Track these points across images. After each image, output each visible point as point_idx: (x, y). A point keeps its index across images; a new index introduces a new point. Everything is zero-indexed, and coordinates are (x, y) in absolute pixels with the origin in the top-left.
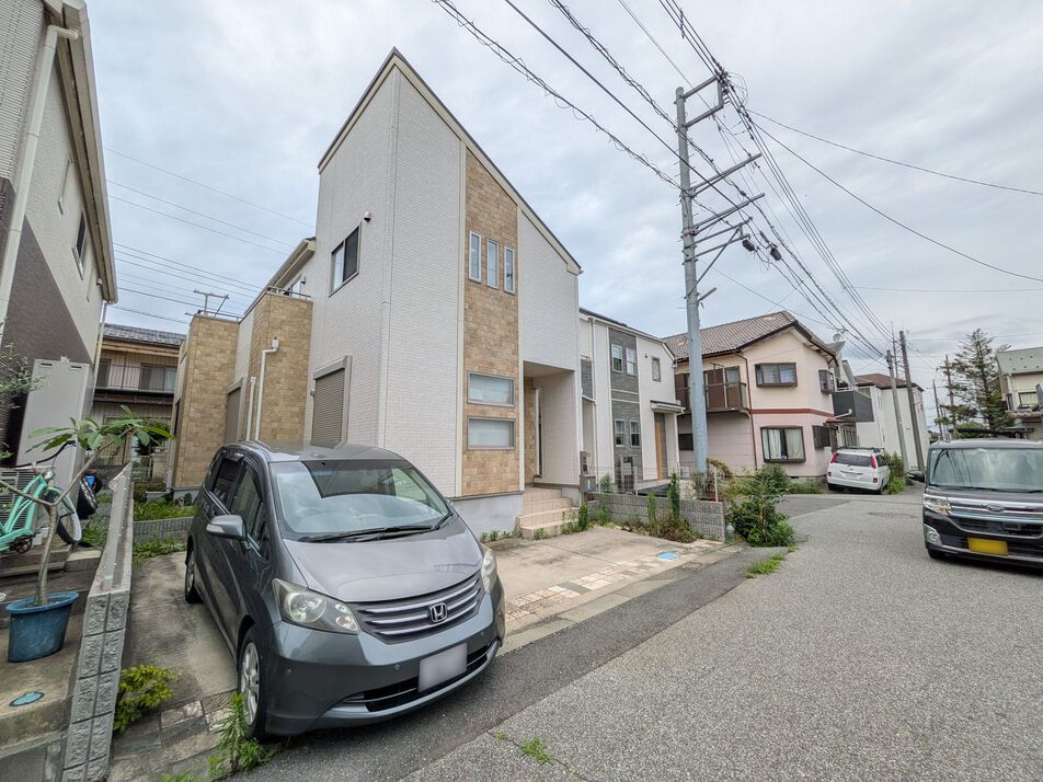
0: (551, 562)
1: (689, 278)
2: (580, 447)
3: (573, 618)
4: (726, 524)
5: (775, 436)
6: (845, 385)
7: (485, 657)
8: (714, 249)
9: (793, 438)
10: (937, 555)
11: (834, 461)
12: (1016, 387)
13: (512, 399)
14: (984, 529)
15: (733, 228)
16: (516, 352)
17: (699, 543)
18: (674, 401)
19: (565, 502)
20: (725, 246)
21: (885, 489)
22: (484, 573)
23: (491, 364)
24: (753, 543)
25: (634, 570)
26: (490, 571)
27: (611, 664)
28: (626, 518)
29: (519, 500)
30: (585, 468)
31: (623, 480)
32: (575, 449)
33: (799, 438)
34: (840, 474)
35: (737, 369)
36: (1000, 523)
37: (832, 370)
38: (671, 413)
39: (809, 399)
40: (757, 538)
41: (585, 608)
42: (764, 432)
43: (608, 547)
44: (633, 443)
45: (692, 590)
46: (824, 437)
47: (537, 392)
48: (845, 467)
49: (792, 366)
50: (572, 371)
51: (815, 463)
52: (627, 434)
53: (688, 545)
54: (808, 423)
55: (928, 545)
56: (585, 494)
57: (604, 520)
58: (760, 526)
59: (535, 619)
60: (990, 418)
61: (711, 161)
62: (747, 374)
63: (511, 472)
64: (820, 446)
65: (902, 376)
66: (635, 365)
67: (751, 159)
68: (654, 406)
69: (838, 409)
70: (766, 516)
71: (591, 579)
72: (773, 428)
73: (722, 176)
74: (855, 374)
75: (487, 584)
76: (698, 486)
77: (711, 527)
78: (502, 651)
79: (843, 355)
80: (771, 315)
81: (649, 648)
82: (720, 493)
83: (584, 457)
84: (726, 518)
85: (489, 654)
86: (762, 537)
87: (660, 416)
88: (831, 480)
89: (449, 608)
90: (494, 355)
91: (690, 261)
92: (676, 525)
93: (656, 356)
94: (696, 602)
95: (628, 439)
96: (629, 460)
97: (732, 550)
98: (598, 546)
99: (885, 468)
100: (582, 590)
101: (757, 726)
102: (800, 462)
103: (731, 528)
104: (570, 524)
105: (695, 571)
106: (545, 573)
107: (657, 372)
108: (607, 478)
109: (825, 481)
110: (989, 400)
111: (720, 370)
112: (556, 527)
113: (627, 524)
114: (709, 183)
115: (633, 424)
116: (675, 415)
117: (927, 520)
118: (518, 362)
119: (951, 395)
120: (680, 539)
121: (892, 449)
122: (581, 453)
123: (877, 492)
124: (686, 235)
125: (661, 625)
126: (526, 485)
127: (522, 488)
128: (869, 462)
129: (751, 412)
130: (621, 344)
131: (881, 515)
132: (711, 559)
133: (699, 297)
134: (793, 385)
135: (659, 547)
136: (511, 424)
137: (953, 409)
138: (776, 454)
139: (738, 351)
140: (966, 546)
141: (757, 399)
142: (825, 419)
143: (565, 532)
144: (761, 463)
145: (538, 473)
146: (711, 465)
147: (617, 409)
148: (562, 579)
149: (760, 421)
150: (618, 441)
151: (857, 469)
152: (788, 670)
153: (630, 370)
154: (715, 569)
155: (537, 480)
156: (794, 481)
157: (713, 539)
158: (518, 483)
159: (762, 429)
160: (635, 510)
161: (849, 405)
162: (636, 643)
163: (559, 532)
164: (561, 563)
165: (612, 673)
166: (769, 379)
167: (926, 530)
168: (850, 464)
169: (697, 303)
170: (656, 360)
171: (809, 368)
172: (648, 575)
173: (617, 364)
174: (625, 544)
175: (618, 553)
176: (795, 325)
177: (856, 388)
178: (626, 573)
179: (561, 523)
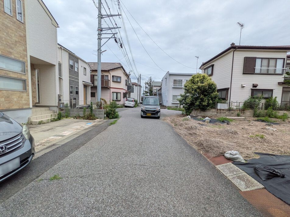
0: (48, 130)
1: (99, 44)
2: (58, 93)
3: (61, 144)
4: (104, 115)
5: (115, 94)
6: (130, 84)
7: (28, 161)
8: (107, 38)
9: (119, 95)
10: (142, 117)
11: (126, 101)
12: (154, 88)
13: (24, 71)
14: (149, 112)
15: (113, 34)
16: (25, 50)
17: (97, 120)
18: (90, 82)
19: (51, 111)
20: (110, 38)
21: (134, 107)
22: (24, 133)
23: (11, 53)
24: (110, 118)
25: (80, 128)
26: (26, 132)
27: (77, 151)
28: (75, 115)
29: (30, 111)
30: (60, 100)
31: (72, 104)
32: (55, 93)
33: (120, 95)
34: (127, 103)
35: (108, 76)
36: (151, 110)
37: (128, 80)
38: (89, 86)
39: (123, 86)
40: (111, 117)
41: (65, 140)
42: (113, 93)
43: (69, 124)
44: (76, 94)
45: (97, 130)
46: (125, 95)
47: (36, 71)
48: (128, 102)
49: (120, 77)
50: (55, 65)
51: (123, 101)
52: (75, 90)
53: (94, 121)
54: (122, 92)
55: (141, 115)
56: (60, 108)
57: (67, 117)
58: (112, 114)
59: (45, 147)
60: (150, 94)
61: (109, 9)
62: (110, 78)
63: (25, 100)
64: (124, 97)
65: (139, 84)
66: (78, 69)
67: (119, 15)
68: (84, 83)
69: (128, 89)
70: (114, 112)
71: (65, 133)
72: (115, 92)
73: (112, 16)
74: (132, 82)
75: (26, 137)
76: (97, 105)
77: (100, 116)
78: (34, 158)
79: (130, 77)
80: (117, 63)
81: (87, 145)
82: (103, 107)
83: (59, 96)
84: (104, 113)
85: (29, 159)
86: (112, 117)
87: (85, 86)
88: (125, 105)
89: (8, 147)
90: (12, 48)
91: (100, 39)
92: (91, 116)
93: (85, 67)
94: (98, 132)
95: (75, 92)
96: (75, 99)
97: (105, 120)
98: (66, 124)
99: (135, 102)
100: (62, 136)
101: (115, 152)
102: (120, 101)
103: (105, 115)
104: (54, 118)
105: (97, 126)
106: (46, 134)
107: (85, 72)
108: (67, 104)
109: (124, 105)
110: (150, 90)
111: (103, 75)
112: (48, 119)
113: (75, 117)
114: (108, 16)
115: (76, 87)
116: (90, 86)
117: (142, 111)
118: (27, 55)
119: (146, 89)
120: (92, 119)
121: (136, 99)
122: (58, 95)
123: (133, 107)
124: (99, 30)
125: (90, 139)
126: (33, 106)
127: (31, 106)
128: (132, 101)
129: (110, 88)
130: (73, 60)
131: (134, 111)
132: (101, 123)
133: (101, 51)
134: (120, 82)
135: (86, 122)
136: (24, 82)
137: (145, 91)
138: (115, 99)
139: (108, 71)
140: (146, 115)
141: (112, 85)
142: (125, 91)
143: (52, 121)
144: (111, 101)
145: (38, 102)
146: (101, 100)
147: (71, 82)
148: (54, 134)
149: (112, 90)
150: (71, 92)
151: (130, 102)
152: (119, 141)
153: (76, 70)
154: (102, 125)
155: (37, 105)
156: (118, 105)
157: (101, 119)
158: (29, 105)
159: (112, 92)
160: (78, 113)
161: (130, 88)
162: (83, 144)
163: (50, 121)
164: (52, 130)
165: (77, 153)
166: (115, 80)
167: (141, 112)
168: (129, 101)
169: (101, 53)
170: (85, 68)
171: (124, 78)
172: (84, 129)
173: (71, 67)
174: (75, 122)
175: (73, 125)
176: (122, 67)
177: (132, 85)
178: (77, 129)
179: (50, 118)
